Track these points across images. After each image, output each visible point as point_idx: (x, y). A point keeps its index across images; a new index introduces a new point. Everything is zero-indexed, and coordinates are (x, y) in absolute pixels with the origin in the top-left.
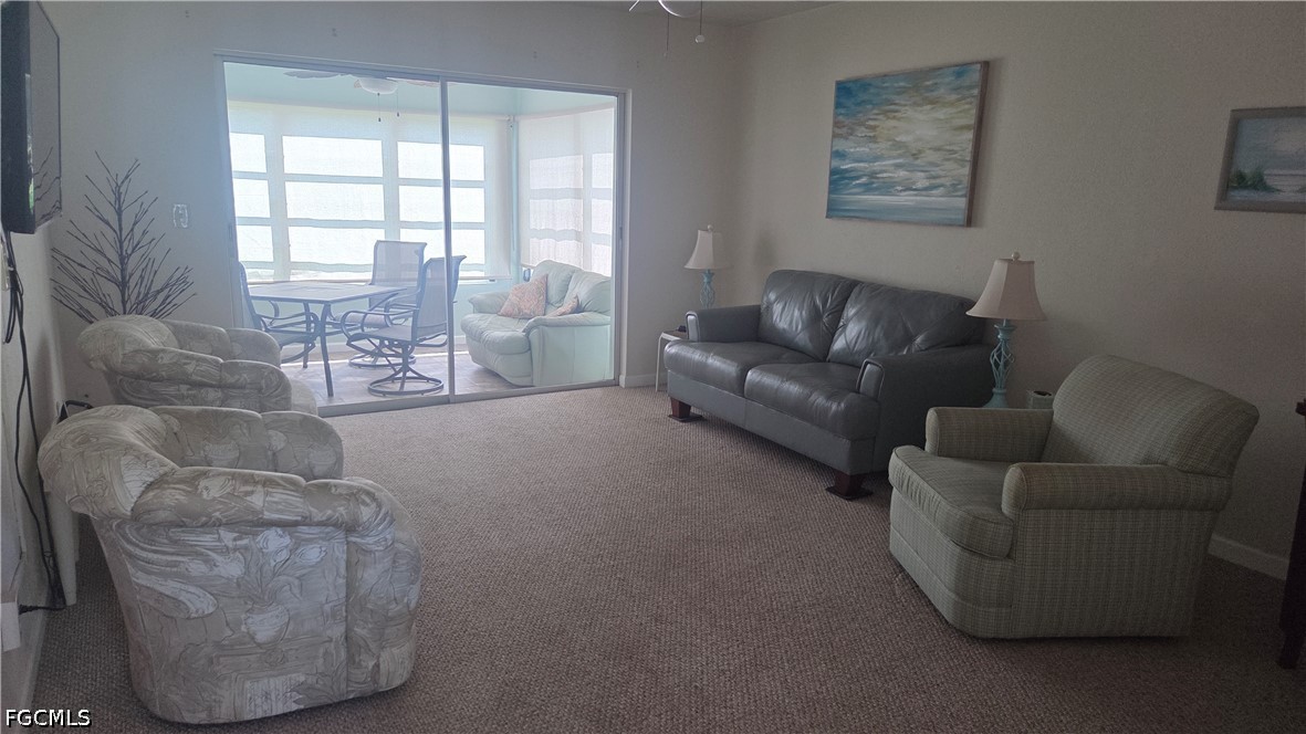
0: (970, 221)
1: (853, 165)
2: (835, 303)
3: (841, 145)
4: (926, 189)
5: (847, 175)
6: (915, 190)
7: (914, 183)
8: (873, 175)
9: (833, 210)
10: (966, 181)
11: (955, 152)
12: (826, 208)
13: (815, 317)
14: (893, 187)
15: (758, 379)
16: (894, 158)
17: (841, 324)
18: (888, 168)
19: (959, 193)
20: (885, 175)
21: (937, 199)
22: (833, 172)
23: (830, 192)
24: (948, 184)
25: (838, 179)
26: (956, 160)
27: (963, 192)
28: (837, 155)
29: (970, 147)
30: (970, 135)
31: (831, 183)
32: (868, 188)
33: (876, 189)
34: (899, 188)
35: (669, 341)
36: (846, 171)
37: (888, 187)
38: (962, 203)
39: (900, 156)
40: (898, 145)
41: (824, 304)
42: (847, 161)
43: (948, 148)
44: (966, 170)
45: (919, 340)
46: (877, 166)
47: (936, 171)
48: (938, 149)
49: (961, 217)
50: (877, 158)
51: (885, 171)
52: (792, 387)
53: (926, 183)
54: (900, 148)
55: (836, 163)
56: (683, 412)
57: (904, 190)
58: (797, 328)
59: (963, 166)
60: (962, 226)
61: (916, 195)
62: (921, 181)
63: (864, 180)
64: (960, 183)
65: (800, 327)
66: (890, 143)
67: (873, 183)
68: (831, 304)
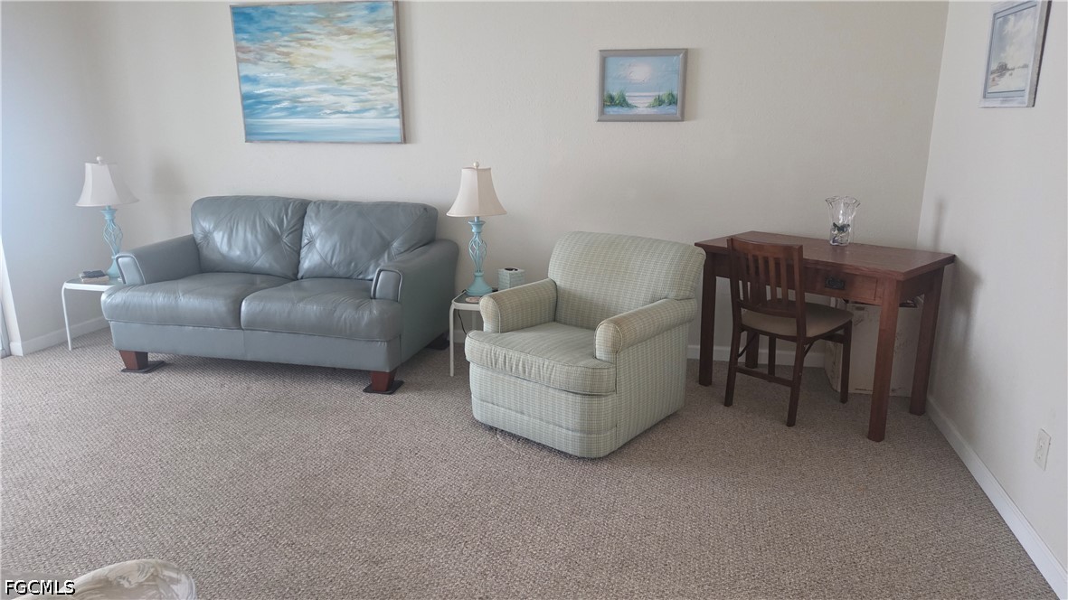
0: (405, 139)
1: (269, 90)
2: (293, 222)
3: (250, 70)
4: (357, 112)
5: (265, 100)
6: (346, 113)
7: (343, 106)
8: (295, 99)
9: (251, 135)
10: (397, 104)
11: (381, 79)
12: (243, 134)
13: (274, 238)
14: (320, 110)
15: (261, 307)
16: (316, 83)
17: (305, 241)
18: (309, 91)
19: (391, 115)
20: (309, 99)
21: (370, 120)
22: (245, 97)
23: (245, 116)
24: (379, 107)
25: (252, 104)
26: (383, 86)
27: (395, 114)
28: (246, 79)
29: (395, 75)
30: (393, 64)
31: (245, 107)
32: (291, 112)
33: (301, 112)
34: (328, 112)
35: (102, 292)
36: (262, 95)
37: (314, 111)
38: (397, 123)
39: (323, 81)
40: (318, 71)
41: (281, 224)
42: (261, 86)
43: (373, 75)
44: (395, 95)
45: (395, 244)
46: (298, 90)
47: (365, 96)
48: (364, 76)
49: (398, 135)
50: (296, 84)
51: (309, 96)
52: (309, 307)
53: (358, 106)
54: (321, 74)
55: (247, 88)
56: (139, 362)
57: (334, 113)
58: (256, 253)
59: (392, 91)
60: (401, 143)
61: (348, 117)
62: (349, 104)
63: (285, 104)
64: (391, 106)
65: (259, 251)
66: (309, 69)
67: (297, 107)
68: (288, 222)
